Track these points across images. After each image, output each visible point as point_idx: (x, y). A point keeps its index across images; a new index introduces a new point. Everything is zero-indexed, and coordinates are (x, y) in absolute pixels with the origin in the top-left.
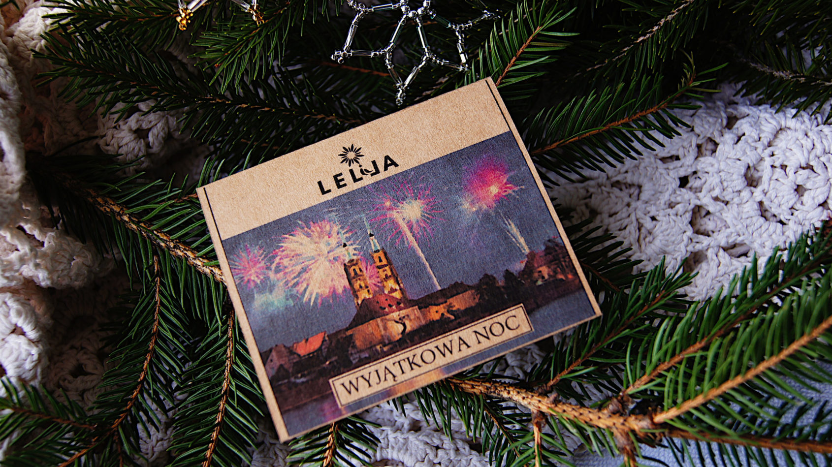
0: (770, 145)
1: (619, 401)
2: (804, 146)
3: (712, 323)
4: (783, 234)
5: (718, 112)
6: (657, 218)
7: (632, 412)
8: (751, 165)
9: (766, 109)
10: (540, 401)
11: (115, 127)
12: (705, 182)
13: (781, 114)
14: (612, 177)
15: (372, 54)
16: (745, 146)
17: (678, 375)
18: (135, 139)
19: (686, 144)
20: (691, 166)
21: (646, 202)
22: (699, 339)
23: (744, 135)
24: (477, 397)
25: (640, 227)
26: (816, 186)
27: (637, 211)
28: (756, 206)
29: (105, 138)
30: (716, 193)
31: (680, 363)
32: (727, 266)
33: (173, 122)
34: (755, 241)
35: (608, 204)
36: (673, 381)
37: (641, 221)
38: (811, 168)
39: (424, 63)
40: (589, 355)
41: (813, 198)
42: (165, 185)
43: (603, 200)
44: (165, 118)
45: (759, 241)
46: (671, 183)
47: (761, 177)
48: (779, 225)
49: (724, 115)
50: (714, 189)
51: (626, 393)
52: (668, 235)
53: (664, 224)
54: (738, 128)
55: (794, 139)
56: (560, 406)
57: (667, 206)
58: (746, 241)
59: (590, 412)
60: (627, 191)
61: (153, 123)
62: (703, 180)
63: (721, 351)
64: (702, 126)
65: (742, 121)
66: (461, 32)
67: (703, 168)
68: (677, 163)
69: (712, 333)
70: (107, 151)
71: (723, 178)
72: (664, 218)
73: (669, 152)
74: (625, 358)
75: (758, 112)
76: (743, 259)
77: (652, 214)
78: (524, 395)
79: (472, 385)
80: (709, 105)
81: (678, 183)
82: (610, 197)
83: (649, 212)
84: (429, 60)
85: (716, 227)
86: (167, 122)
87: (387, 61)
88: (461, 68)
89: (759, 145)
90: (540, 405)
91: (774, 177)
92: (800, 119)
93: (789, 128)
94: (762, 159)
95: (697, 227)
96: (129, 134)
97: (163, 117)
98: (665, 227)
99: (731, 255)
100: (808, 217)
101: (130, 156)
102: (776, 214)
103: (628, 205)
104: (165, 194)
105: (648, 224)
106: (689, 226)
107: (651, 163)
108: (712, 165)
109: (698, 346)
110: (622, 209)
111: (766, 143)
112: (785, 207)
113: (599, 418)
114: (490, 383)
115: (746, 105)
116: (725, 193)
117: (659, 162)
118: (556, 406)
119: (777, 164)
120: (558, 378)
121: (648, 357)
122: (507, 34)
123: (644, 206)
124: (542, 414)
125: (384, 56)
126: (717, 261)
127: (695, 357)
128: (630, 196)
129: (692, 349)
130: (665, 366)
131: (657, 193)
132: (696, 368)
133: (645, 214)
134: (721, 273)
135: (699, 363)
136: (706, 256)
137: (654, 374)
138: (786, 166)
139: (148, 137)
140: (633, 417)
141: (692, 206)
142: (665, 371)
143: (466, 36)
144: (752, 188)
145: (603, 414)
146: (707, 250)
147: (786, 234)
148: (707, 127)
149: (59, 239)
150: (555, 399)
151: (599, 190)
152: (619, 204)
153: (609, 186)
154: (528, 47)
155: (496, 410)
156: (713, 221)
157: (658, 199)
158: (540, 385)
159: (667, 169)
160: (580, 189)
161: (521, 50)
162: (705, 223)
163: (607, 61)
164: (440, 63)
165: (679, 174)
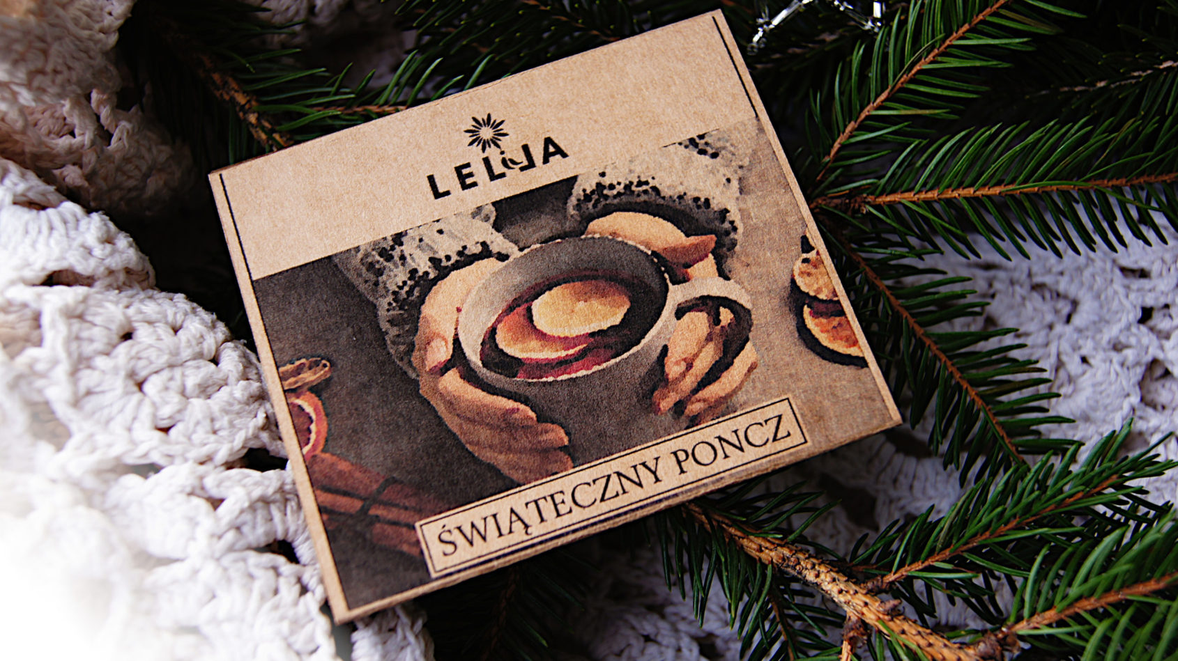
1: (999, 641)
6: (1092, 361)
10: (866, 604)
14: (1036, 274)
19: (1168, 256)
20: (1167, 295)
21: (1080, 331)
22: (1156, 576)
24: (764, 566)
25: (1060, 365)
27: (1062, 341)
31: (1122, 606)
35: (1018, 315)
37: (1064, 358)
40: (965, 548)
42: (331, 78)
43: (1011, 307)
46: (1128, 313)
51: (1013, 630)
52: (1101, 393)
53: (1099, 373)
56: (898, 622)
57: (1111, 346)
59: (945, 646)
60: (1052, 302)
68: (1144, 283)
72: (1103, 365)
73: (1136, 262)
74: (1029, 570)
77: (1084, 352)
78: (842, 586)
79: (760, 546)
81: (1139, 314)
82: (1023, 305)
83: (1080, 348)
85: (1172, 401)
88: (868, 25)
90: (865, 610)
95: (1145, 392)
98: (1099, 377)
101: (278, 19)
103: (1051, 327)
104: (327, 94)
105: (1073, 366)
106: (1137, 388)
107: (1104, 270)
109: (1152, 586)
110: (1039, 331)
113: (959, 659)
114: (791, 551)
117: (1118, 272)
118: (892, 620)
120: (904, 572)
121: (1067, 581)
123: (1075, 336)
124: (864, 625)
128: (1057, 312)
129: (1141, 588)
130: (1088, 605)
131: (1101, 322)
133: (1074, 350)
137: (1067, 612)
141: (1149, 358)
142: (1086, 611)
145: (967, 654)
146: (1152, 434)
149: (137, 137)
150: (894, 608)
151: (1010, 290)
152: (1036, 321)
153: (1027, 287)
154: (995, 14)
155: (784, 592)
156: (1170, 389)
157: (1100, 331)
158: (869, 577)
159: (1127, 287)
160: (980, 281)
161: (981, 17)
162: (1156, 390)
163: (1101, 84)
164: (839, 6)
165: (1143, 301)
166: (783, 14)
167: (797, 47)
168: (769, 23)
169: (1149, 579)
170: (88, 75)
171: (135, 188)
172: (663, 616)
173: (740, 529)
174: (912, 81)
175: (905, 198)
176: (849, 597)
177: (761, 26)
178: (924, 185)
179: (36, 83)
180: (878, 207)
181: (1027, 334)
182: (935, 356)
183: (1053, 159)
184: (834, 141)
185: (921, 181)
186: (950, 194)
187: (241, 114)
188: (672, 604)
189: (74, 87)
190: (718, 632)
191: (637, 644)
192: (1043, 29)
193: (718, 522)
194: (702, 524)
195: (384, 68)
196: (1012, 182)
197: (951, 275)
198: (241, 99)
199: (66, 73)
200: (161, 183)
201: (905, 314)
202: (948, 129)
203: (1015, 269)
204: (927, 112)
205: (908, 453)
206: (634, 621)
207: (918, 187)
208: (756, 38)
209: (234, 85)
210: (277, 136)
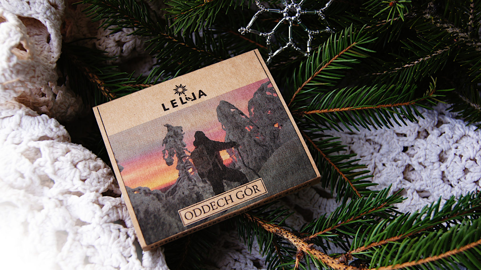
0: (457, 142)
1: (345, 257)
2: (475, 148)
3: (407, 228)
4: (451, 192)
5: (434, 117)
6: (386, 165)
7: (351, 264)
8: (444, 150)
9: (459, 122)
10: (303, 245)
11: (106, 36)
12: (417, 153)
13: (467, 127)
14: (367, 136)
15: (261, 34)
16: (444, 139)
17: (382, 251)
18: (116, 46)
19: (412, 129)
20: (412, 142)
21: (382, 155)
22: (398, 234)
23: (444, 133)
24: (270, 233)
25: (375, 167)
26: (476, 171)
27: (376, 158)
28: (440, 173)
29: (99, 41)
30: (421, 160)
31: (385, 245)
32: (416, 201)
33: (139, 42)
34: (435, 192)
35: (361, 150)
36: (378, 254)
37: (377, 164)
38: (475, 161)
39: (287, 46)
40: (336, 227)
41: (472, 177)
42: (128, 75)
43: (359, 147)
44: (135, 39)
45: (437, 192)
46: (399, 149)
47: (447, 158)
48: (450, 187)
49: (436, 119)
50: (420, 158)
51: (351, 253)
52: (389, 176)
53: (389, 169)
54: (442, 128)
55: (471, 142)
56: (313, 251)
57: (393, 160)
58: (430, 191)
59: (328, 258)
60: (373, 146)
61: (128, 40)
62: (416, 151)
63: (409, 245)
64: (424, 122)
65: (446, 125)
66: (311, 35)
67: (418, 145)
68: (404, 138)
69: (406, 233)
70: (99, 48)
71: (427, 153)
72: (390, 166)
73: (402, 131)
74: (356, 234)
75: (455, 123)
76: (425, 199)
77: (383, 162)
78: (295, 239)
79: (269, 227)
80: (430, 111)
81: (402, 149)
82: (363, 146)
83: (382, 161)
84: (290, 46)
85: (415, 178)
86: (135, 42)
87: (267, 41)
88: (306, 55)
89: (451, 141)
90: (303, 247)
91: (454, 160)
92: (477, 132)
93: (469, 136)
94: (450, 149)
95: (405, 175)
96: (113, 42)
97: (134, 38)
98: (389, 171)
99: (419, 196)
100: (467, 186)
101: (110, 54)
102: (450, 180)
103: (372, 154)
104: (127, 80)
105: (380, 167)
106: (402, 174)
107: (390, 134)
108: (423, 145)
109: (396, 238)
110: (368, 155)
111: (455, 141)
112: (455, 178)
113: (333, 263)
114: (279, 228)
115: (450, 117)
116: (426, 161)
117: (395, 135)
118: (311, 250)
119: (458, 154)
120: (316, 235)
121: (368, 237)
122: (337, 43)
123: (380, 157)
124: (303, 252)
125: (267, 36)
126: (411, 197)
127: (394, 244)
128: (374, 149)
129: (392, 239)
130: (375, 244)
131: (389, 152)
132: (393, 250)
133: (380, 161)
134: (412, 204)
135: (395, 248)
136: (406, 193)
137: (368, 247)
138: (462, 156)
139: (123, 46)
140: (351, 267)
141: (406, 164)
142: (375, 247)
143: (313, 38)
144: (441, 163)
145: (336, 261)
146: (408, 189)
147: (452, 192)
148: (426, 123)
149: (64, 96)
150: (312, 246)
151: (359, 141)
152: (367, 152)
153: (364, 140)
154: (346, 52)
155: (278, 242)
156: (415, 174)
157: (389, 155)
158: (305, 236)
159: (398, 140)
160: (349, 138)
161: (342, 52)
162: (410, 175)
163: (385, 72)
164: (295, 49)
165: (404, 144)
166: (277, 51)
167: (284, 61)
168: (272, 55)
169: (395, 236)
170: (49, 77)
171: (64, 112)
172: (241, 253)
173: (263, 222)
174: (319, 74)
175: (317, 112)
176: (298, 243)
177: (270, 56)
178: (323, 108)
179: (32, 81)
180: (307, 115)
181: (364, 156)
182: (330, 164)
183: (365, 98)
184: (294, 94)
185: (322, 106)
186: (331, 110)
187: (99, 87)
188: (245, 249)
189: (45, 81)
190: (260, 258)
191: (232, 262)
192: (363, 56)
193: (255, 219)
194: (250, 220)
195: (146, 69)
196: (352, 106)
197: (335, 136)
198: (99, 82)
199: (42, 77)
200: (72, 110)
201: (319, 150)
202: (330, 89)
203: (360, 134)
204: (324, 84)
205: (324, 197)
206: (231, 255)
207: (321, 108)
208: (268, 60)
209: (96, 77)
210: (110, 94)
